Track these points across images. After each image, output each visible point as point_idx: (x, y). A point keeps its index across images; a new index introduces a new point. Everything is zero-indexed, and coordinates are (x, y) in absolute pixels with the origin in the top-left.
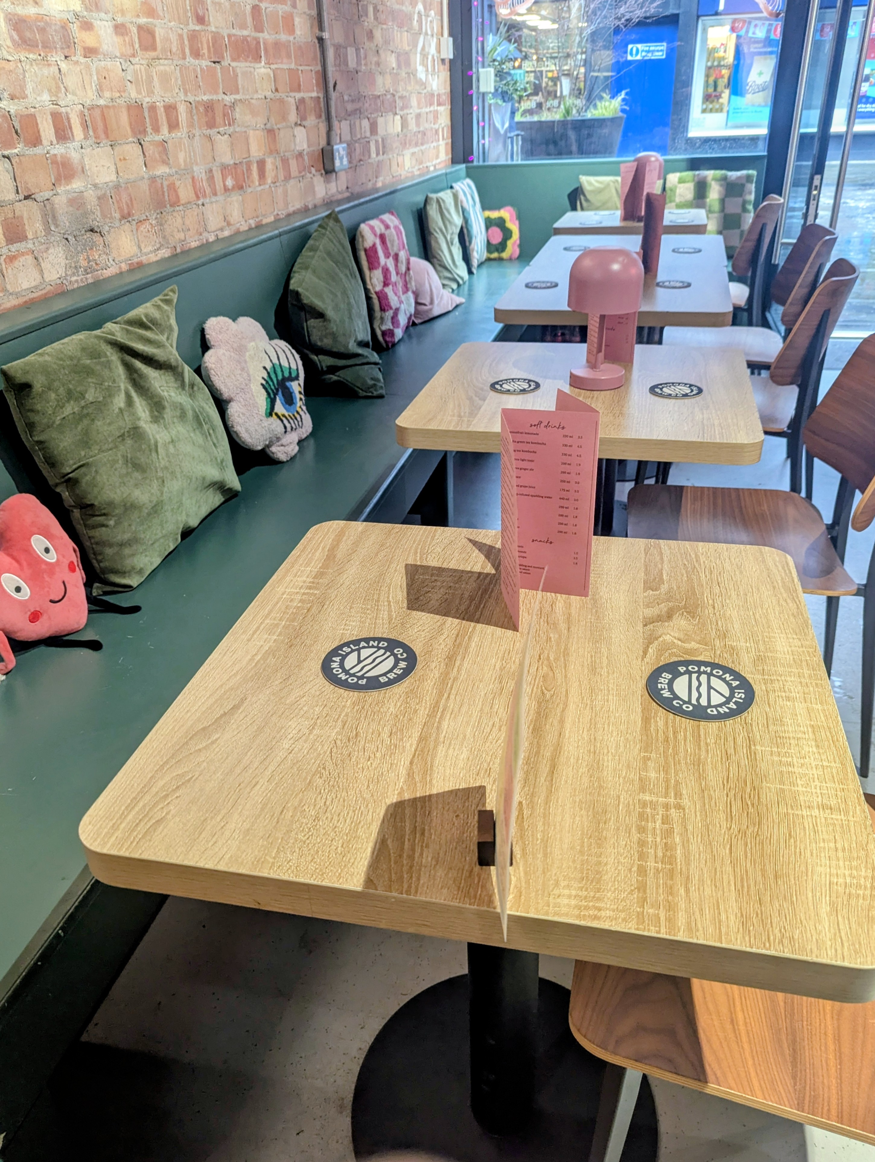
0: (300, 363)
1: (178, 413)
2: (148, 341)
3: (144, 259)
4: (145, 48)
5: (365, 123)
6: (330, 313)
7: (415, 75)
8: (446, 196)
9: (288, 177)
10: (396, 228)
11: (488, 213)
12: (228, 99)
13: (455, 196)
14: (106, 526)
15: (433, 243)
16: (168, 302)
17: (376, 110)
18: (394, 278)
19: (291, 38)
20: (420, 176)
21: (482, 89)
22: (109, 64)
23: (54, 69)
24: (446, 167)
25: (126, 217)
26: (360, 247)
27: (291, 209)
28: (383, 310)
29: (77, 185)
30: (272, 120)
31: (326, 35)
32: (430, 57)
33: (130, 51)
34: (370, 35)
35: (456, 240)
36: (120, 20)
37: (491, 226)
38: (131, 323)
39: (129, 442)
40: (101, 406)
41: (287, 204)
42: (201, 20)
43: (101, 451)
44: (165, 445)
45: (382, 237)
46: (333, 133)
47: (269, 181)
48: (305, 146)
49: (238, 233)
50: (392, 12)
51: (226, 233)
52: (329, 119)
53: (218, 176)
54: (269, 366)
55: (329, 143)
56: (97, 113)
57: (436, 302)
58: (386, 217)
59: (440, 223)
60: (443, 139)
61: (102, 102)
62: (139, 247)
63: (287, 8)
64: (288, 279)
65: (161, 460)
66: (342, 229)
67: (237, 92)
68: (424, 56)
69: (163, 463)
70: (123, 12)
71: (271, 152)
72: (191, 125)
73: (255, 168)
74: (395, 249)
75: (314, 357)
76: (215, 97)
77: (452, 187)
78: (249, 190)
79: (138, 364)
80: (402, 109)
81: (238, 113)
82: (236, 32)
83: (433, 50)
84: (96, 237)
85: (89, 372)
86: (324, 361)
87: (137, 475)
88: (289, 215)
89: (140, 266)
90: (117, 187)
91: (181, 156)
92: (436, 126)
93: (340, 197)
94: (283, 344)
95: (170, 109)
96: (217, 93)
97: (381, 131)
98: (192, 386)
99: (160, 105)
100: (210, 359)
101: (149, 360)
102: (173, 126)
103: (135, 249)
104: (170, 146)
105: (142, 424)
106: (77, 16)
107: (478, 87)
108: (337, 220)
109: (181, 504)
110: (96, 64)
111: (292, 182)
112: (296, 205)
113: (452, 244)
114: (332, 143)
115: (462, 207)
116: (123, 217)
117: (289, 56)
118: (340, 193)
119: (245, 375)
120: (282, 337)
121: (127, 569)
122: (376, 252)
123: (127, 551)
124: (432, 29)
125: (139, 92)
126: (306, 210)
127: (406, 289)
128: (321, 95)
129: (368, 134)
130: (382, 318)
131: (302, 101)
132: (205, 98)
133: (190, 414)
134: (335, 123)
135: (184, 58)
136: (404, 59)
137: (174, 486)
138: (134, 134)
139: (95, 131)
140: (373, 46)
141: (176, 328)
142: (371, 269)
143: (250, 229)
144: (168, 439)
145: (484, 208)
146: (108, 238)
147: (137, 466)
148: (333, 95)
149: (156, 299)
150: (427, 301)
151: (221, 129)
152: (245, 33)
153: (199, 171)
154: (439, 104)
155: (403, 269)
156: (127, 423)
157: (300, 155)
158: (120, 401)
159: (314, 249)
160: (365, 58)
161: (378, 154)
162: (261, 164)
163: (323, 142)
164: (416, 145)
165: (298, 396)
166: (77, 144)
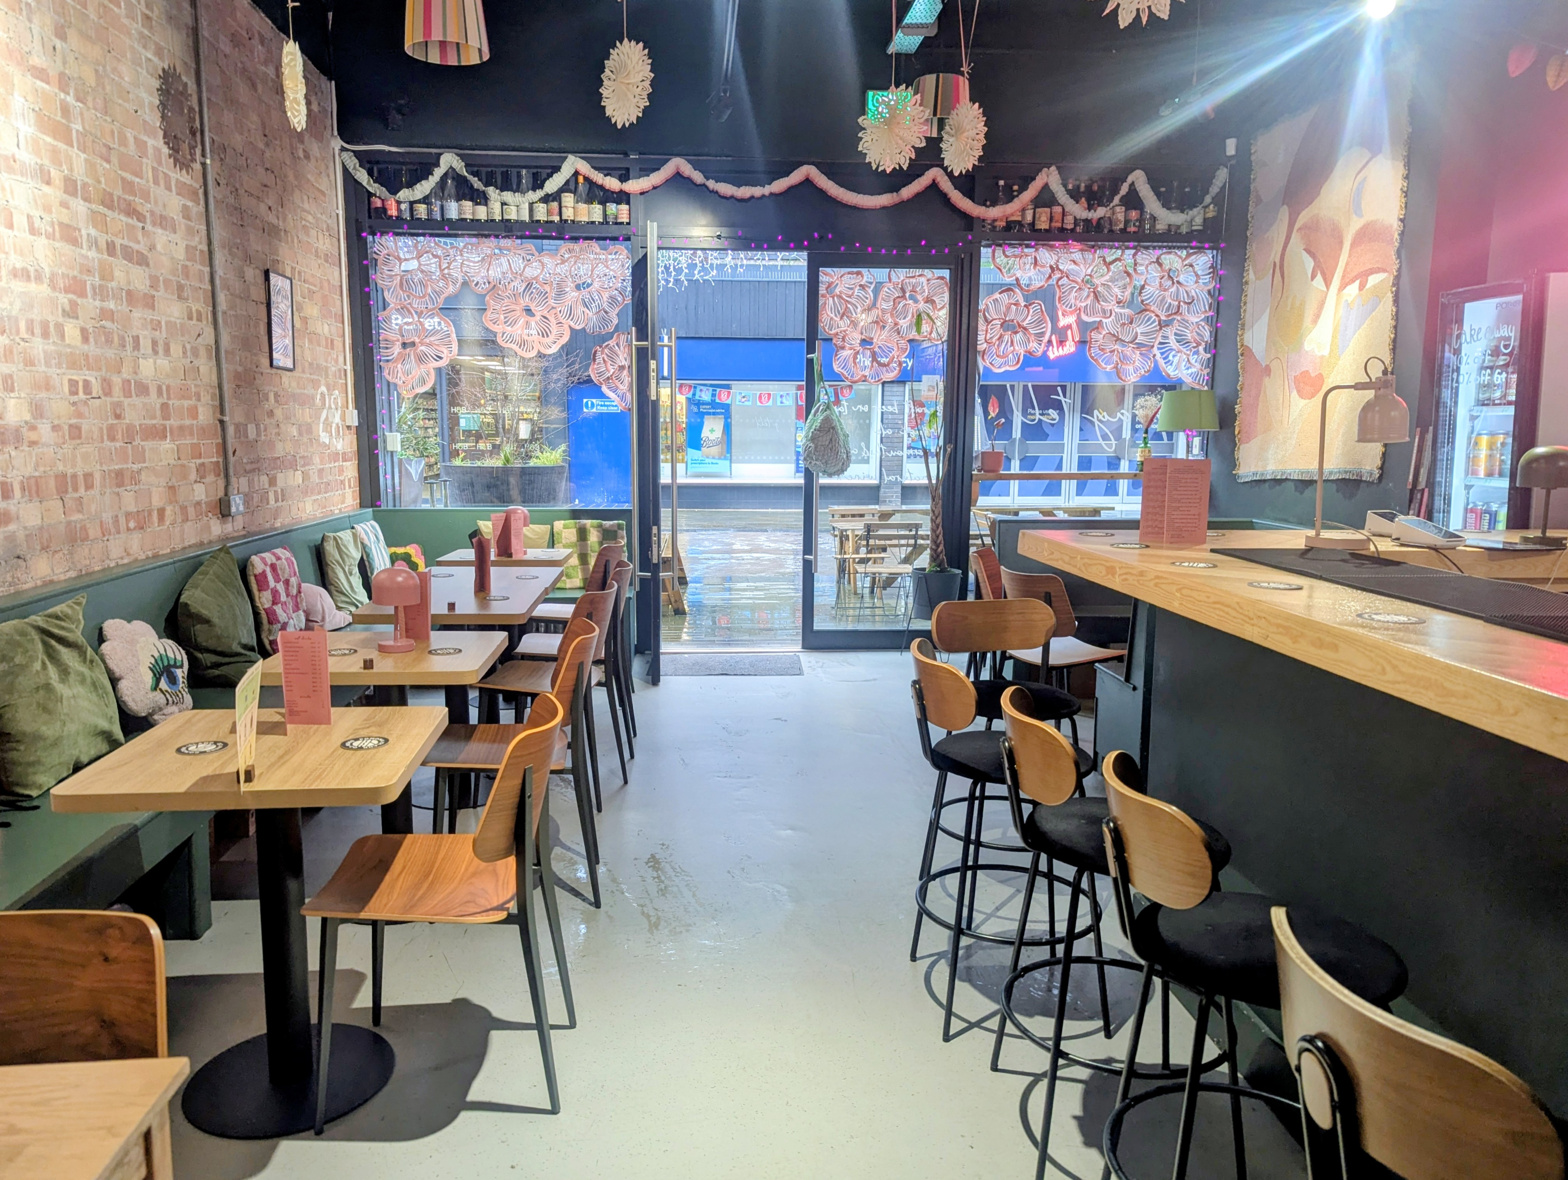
0: (185, 657)
1: (79, 678)
2: (63, 628)
3: (55, 578)
4: (72, 438)
5: (264, 479)
6: (215, 620)
7: (317, 440)
8: (346, 536)
9: (186, 520)
10: (287, 559)
11: (393, 550)
12: (136, 467)
13: (355, 536)
14: (17, 750)
15: (330, 572)
16: (79, 604)
17: (274, 469)
18: (283, 598)
19: (195, 422)
20: (323, 517)
21: (389, 448)
22: (45, 450)
23: (7, 456)
24: (354, 510)
25: (45, 549)
26: (250, 572)
27: (187, 544)
28: (270, 622)
29: (12, 527)
30: (174, 480)
31: (226, 418)
32: (334, 425)
33: (61, 441)
34: (271, 414)
35: (356, 570)
36: (56, 422)
37: (397, 559)
38: (50, 616)
39: (42, 692)
40: (23, 667)
41: (183, 540)
42: (118, 417)
43: (20, 697)
44: (69, 698)
45: (273, 567)
46: (230, 488)
47: (168, 523)
48: (203, 497)
49: (136, 560)
50: (294, 395)
51: (126, 561)
52: (227, 476)
53: (122, 520)
54: (156, 655)
55: (226, 494)
56: (33, 481)
57: (327, 619)
58: (279, 551)
59: (338, 557)
60: (350, 487)
61: (37, 474)
62: (53, 570)
63: (192, 402)
64: (180, 595)
65: (64, 708)
66: (233, 560)
67: (144, 462)
68: (328, 424)
69: (65, 711)
70: (59, 418)
71: (171, 502)
72: (103, 486)
73: (155, 515)
74: (286, 576)
75: (199, 655)
76: (125, 466)
77: (353, 528)
78: (149, 530)
79: (53, 642)
80: (303, 466)
81: (143, 476)
82: (149, 422)
83: (337, 419)
84: (20, 562)
85: (19, 644)
86: (207, 659)
87: (45, 716)
88: (184, 548)
89: (52, 582)
90: (41, 528)
91: (93, 508)
92: (342, 478)
93: (236, 534)
94: (170, 642)
95: (88, 476)
96: (127, 463)
97: (280, 483)
98: (92, 662)
99: (80, 474)
100: (105, 647)
101: (61, 640)
102: (89, 486)
103: (49, 571)
104: (85, 500)
105: (52, 682)
106: (26, 423)
107: (385, 448)
108: (229, 553)
109: (76, 743)
110: (37, 450)
111: (189, 523)
112: (192, 539)
113: (351, 574)
114: (230, 493)
115: (362, 543)
116: (43, 549)
117: (192, 434)
118: (238, 531)
119: (135, 660)
120: (169, 637)
121: (30, 782)
122: (266, 577)
123: (31, 770)
124: (336, 404)
125: (65, 466)
126: (201, 544)
127: (297, 608)
128: (221, 460)
129: (267, 486)
130: (270, 631)
131: (203, 464)
132: (117, 467)
133: (89, 680)
134: (233, 480)
135: (102, 442)
136: (307, 429)
137: (72, 728)
138: (58, 493)
139: (30, 492)
140: (273, 421)
141: (83, 622)
142: (260, 590)
143: (147, 558)
144: (71, 695)
145: (389, 545)
146: (30, 563)
147: (46, 710)
148: (232, 459)
149: (70, 602)
150: (319, 618)
151: (128, 488)
152: (154, 422)
153: (107, 517)
154: (345, 460)
155: (294, 592)
156: (42, 680)
157: (198, 503)
158: (37, 666)
159: (206, 573)
160: (265, 430)
161: (277, 501)
162: (161, 512)
163: (221, 494)
164: (319, 493)
165: (181, 680)
166: (15, 501)
